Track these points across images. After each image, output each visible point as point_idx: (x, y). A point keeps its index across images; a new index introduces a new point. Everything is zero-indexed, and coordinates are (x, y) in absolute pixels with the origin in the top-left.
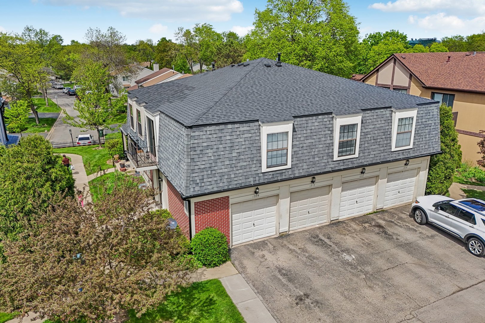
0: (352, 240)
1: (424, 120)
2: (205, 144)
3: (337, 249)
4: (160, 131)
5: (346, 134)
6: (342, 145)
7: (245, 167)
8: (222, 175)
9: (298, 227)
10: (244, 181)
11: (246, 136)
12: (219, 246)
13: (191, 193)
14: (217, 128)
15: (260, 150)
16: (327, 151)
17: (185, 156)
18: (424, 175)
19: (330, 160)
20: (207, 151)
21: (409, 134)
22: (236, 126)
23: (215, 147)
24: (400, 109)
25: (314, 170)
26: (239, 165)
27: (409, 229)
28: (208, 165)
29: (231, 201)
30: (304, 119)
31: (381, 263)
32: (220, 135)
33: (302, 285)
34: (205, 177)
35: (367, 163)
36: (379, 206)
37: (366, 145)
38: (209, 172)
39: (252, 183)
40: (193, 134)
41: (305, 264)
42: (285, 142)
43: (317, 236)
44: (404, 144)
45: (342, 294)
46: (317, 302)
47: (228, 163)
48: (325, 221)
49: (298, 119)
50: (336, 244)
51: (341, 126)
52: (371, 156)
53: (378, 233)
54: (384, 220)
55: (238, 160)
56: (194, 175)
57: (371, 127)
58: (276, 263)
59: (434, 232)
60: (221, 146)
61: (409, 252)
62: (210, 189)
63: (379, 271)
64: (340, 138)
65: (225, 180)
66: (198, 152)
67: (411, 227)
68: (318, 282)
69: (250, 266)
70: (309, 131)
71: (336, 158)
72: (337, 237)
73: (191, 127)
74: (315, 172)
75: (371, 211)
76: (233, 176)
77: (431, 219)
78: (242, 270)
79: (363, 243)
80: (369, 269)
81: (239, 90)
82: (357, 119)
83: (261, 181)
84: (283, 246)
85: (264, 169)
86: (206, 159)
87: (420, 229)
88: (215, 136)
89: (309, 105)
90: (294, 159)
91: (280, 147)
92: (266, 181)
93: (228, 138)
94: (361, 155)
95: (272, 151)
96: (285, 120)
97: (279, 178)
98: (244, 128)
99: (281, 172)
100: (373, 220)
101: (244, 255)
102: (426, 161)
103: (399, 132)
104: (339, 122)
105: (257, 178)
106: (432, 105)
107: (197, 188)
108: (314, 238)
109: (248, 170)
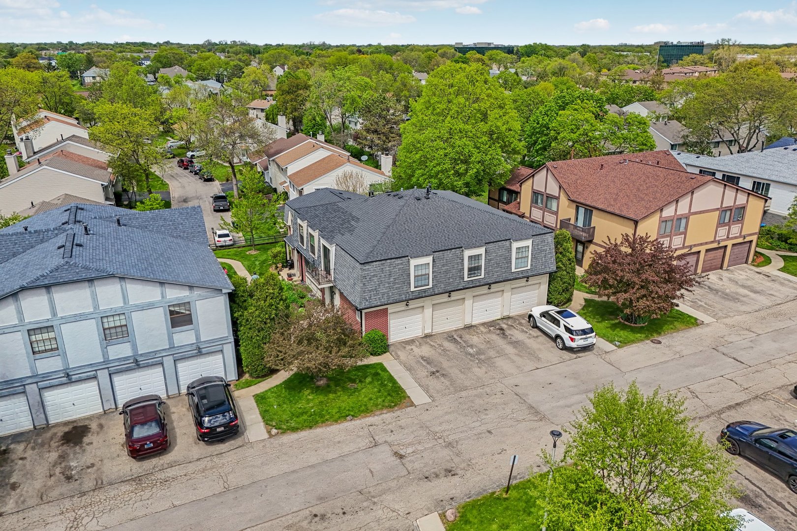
0: (477, 339)
1: (539, 247)
2: (372, 274)
3: (464, 345)
4: (335, 258)
5: (473, 262)
6: (470, 270)
7: (399, 288)
8: (383, 294)
9: (438, 329)
10: (398, 297)
11: (400, 266)
12: (382, 342)
13: (363, 306)
14: (380, 263)
15: (409, 276)
16: (459, 274)
17: (359, 282)
18: (544, 287)
19: (461, 281)
20: (374, 278)
21: (526, 259)
22: (393, 260)
23: (379, 275)
24: (517, 241)
25: (449, 288)
26: (395, 286)
27: (523, 331)
28: (375, 288)
29: (389, 311)
30: (441, 252)
31: (492, 353)
32: (382, 267)
33: (436, 366)
34: (372, 295)
35: (492, 282)
36: (505, 314)
37: (490, 268)
38: (375, 292)
39: (404, 299)
40: (364, 268)
41: (440, 354)
42: (427, 270)
43: (453, 336)
44: (523, 266)
45: (460, 371)
46: (443, 375)
47: (387, 285)
48: (461, 326)
49: (437, 253)
50: (465, 342)
51: (469, 257)
52: (495, 276)
53: (498, 334)
54: (507, 324)
55: (394, 283)
56: (365, 294)
57: (493, 255)
58: (420, 354)
59: (540, 333)
60: (383, 275)
61: (515, 347)
62: (375, 303)
63: (490, 358)
64: (469, 264)
65: (385, 298)
66: (368, 279)
67: (525, 329)
68: (446, 364)
69: (402, 355)
70: (445, 261)
71: (466, 279)
72: (467, 337)
73: (363, 264)
74: (450, 290)
75: (499, 317)
76: (390, 294)
77: (538, 324)
78: (397, 358)
79: (485, 341)
80: (482, 357)
81: (395, 228)
82: (481, 251)
83: (410, 297)
84: (426, 343)
85: (412, 289)
86: (373, 283)
87: (531, 332)
88: (379, 268)
89: (446, 240)
90: (434, 281)
91: (424, 273)
92: (414, 297)
93: (388, 269)
94: (487, 276)
95: (418, 276)
96: (426, 255)
97: (424, 295)
98: (399, 261)
99: (425, 291)
100: (498, 324)
101: (398, 349)
102: (546, 278)
103: (517, 257)
104: (468, 253)
105: (408, 295)
106: (546, 235)
107: (367, 303)
108: (450, 337)
109: (401, 290)
